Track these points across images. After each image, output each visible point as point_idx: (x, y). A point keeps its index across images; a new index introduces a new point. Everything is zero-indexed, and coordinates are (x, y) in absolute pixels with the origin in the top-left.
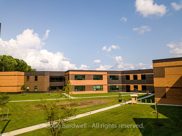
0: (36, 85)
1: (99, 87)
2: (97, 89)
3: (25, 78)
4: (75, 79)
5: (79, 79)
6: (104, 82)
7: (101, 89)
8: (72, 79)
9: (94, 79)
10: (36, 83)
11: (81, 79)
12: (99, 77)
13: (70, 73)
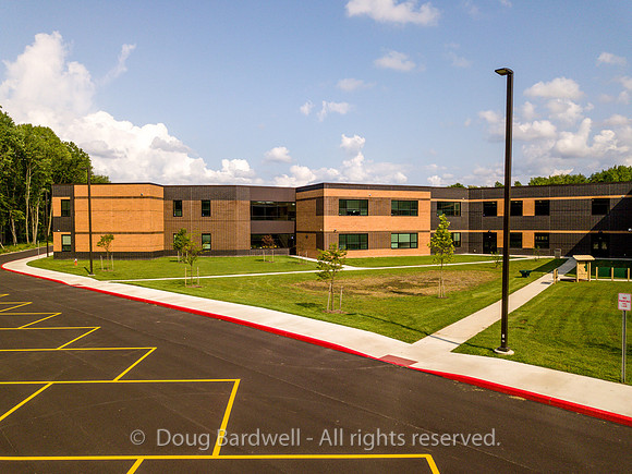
0: (206, 231)
1: (405, 238)
2: (401, 245)
3: (166, 206)
4: (341, 213)
5: (350, 213)
6: (421, 222)
7: (413, 244)
8: (331, 213)
9: (394, 213)
10: (206, 225)
11: (357, 214)
12: (407, 208)
13: (327, 192)
